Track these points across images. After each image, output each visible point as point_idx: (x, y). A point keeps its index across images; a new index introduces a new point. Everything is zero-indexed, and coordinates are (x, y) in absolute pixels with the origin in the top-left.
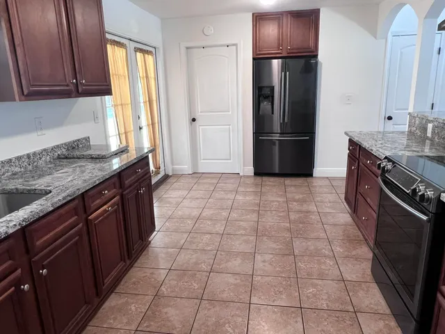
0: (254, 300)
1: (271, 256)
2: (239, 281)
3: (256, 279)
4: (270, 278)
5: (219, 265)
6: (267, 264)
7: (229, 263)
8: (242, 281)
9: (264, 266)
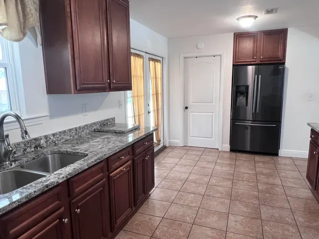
1: (242, 218)
2: (215, 235)
3: (229, 235)
4: (241, 236)
5: (200, 220)
6: (238, 224)
7: (208, 219)
8: (218, 235)
9: (236, 225)
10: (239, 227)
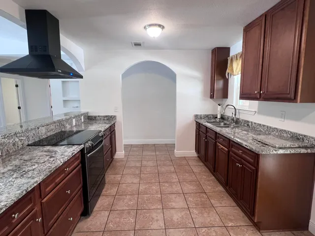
0: (159, 196)
2: (170, 204)
3: (160, 207)
4: (153, 208)
5: (186, 213)
6: (156, 218)
7: (181, 216)
8: (167, 204)
9: (157, 216)
10: (154, 215)
